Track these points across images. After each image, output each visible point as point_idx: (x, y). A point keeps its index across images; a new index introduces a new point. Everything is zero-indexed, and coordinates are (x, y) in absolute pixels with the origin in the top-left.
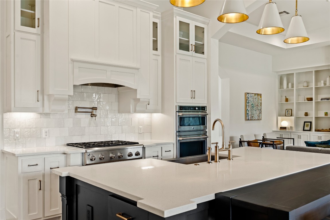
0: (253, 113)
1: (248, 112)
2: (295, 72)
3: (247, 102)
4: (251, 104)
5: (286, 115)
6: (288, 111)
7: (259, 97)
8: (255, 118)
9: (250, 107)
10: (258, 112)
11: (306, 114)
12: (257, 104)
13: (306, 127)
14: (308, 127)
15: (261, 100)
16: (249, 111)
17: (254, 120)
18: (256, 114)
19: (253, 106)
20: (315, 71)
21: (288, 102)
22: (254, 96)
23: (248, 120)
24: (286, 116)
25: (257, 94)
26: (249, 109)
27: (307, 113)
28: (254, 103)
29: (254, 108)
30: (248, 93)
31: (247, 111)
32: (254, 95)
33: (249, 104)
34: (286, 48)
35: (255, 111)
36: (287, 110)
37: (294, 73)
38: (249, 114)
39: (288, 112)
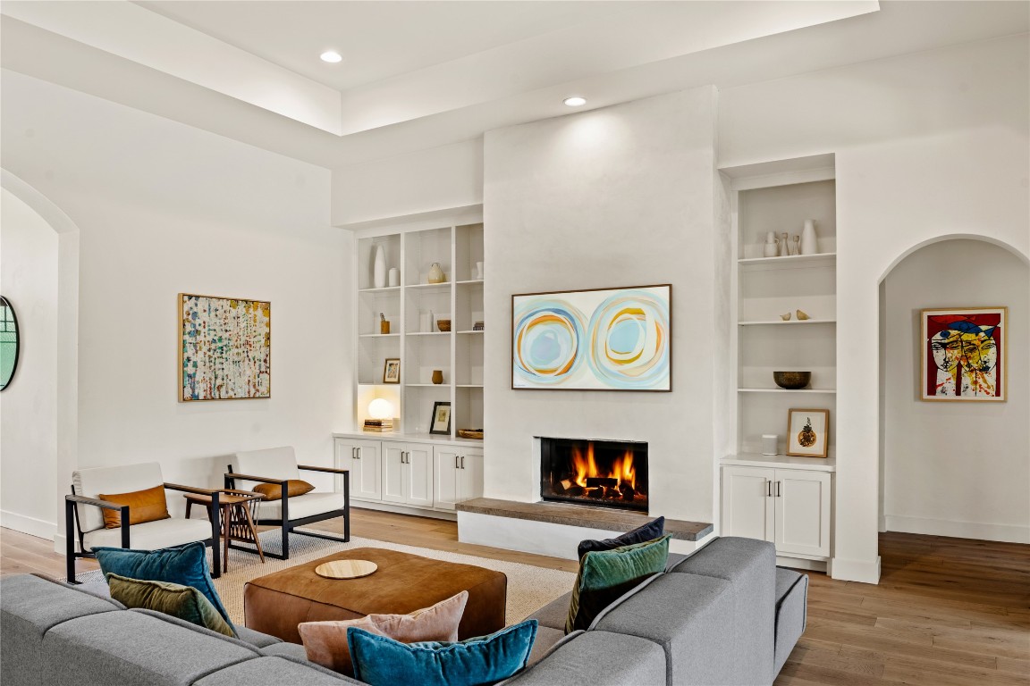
0: (219, 373)
1: (190, 370)
2: (402, 230)
3: (189, 328)
4: (210, 338)
5: (387, 380)
6: (390, 365)
7: (259, 312)
8: (231, 394)
9: (205, 349)
10: (249, 371)
11: (438, 378)
12: (243, 339)
13: (439, 420)
14: (444, 421)
15: (269, 325)
16: (200, 364)
17: (230, 398)
18: (239, 377)
19: (220, 345)
20: (457, 227)
21: (388, 333)
22: (228, 308)
23: (195, 398)
24: (385, 382)
25: (246, 301)
26: (199, 358)
27: (440, 372)
28: (226, 335)
29: (231, 353)
30: (190, 297)
31: (185, 365)
32: (226, 305)
33: (199, 338)
34: (340, 135)
35: (232, 366)
36: (389, 362)
37: (399, 235)
38: (199, 377)
39: (393, 368)
